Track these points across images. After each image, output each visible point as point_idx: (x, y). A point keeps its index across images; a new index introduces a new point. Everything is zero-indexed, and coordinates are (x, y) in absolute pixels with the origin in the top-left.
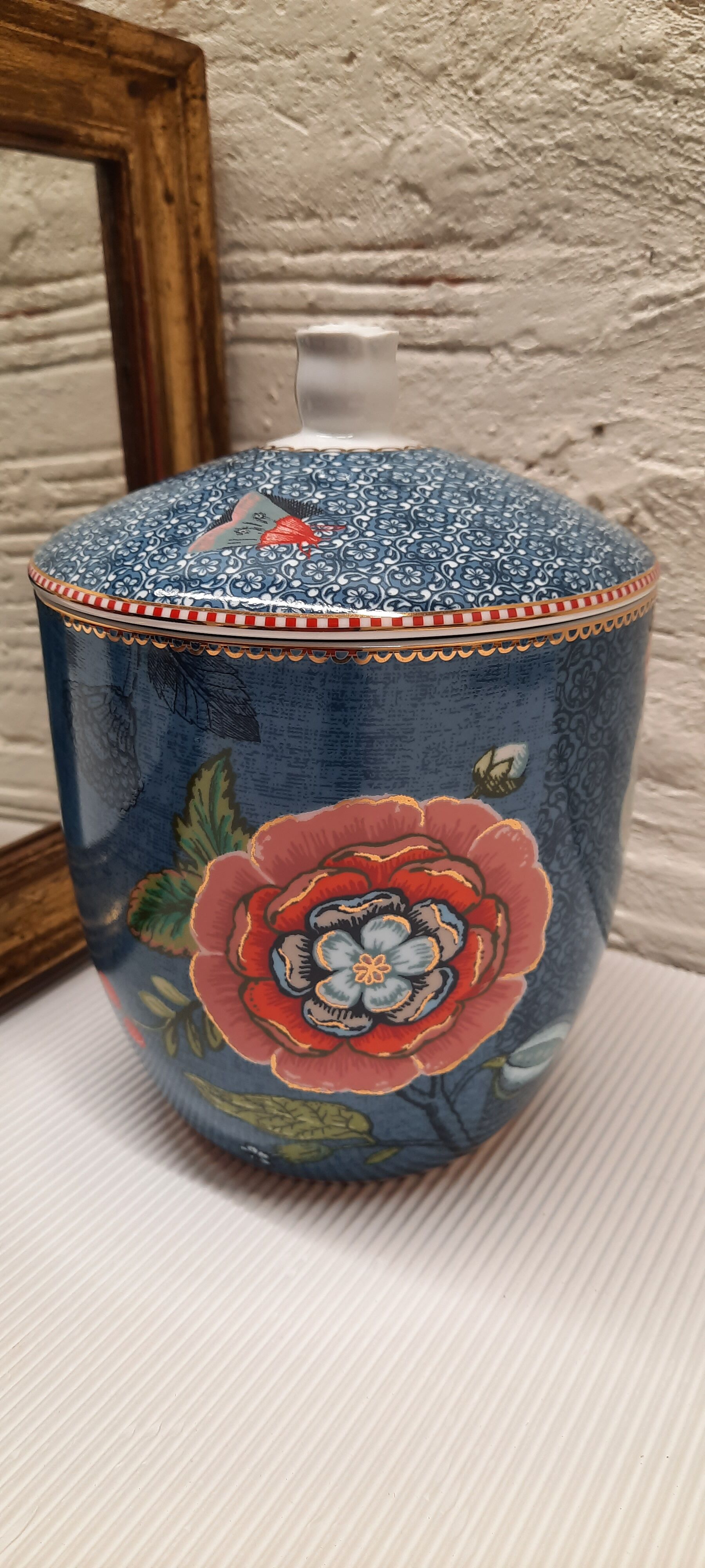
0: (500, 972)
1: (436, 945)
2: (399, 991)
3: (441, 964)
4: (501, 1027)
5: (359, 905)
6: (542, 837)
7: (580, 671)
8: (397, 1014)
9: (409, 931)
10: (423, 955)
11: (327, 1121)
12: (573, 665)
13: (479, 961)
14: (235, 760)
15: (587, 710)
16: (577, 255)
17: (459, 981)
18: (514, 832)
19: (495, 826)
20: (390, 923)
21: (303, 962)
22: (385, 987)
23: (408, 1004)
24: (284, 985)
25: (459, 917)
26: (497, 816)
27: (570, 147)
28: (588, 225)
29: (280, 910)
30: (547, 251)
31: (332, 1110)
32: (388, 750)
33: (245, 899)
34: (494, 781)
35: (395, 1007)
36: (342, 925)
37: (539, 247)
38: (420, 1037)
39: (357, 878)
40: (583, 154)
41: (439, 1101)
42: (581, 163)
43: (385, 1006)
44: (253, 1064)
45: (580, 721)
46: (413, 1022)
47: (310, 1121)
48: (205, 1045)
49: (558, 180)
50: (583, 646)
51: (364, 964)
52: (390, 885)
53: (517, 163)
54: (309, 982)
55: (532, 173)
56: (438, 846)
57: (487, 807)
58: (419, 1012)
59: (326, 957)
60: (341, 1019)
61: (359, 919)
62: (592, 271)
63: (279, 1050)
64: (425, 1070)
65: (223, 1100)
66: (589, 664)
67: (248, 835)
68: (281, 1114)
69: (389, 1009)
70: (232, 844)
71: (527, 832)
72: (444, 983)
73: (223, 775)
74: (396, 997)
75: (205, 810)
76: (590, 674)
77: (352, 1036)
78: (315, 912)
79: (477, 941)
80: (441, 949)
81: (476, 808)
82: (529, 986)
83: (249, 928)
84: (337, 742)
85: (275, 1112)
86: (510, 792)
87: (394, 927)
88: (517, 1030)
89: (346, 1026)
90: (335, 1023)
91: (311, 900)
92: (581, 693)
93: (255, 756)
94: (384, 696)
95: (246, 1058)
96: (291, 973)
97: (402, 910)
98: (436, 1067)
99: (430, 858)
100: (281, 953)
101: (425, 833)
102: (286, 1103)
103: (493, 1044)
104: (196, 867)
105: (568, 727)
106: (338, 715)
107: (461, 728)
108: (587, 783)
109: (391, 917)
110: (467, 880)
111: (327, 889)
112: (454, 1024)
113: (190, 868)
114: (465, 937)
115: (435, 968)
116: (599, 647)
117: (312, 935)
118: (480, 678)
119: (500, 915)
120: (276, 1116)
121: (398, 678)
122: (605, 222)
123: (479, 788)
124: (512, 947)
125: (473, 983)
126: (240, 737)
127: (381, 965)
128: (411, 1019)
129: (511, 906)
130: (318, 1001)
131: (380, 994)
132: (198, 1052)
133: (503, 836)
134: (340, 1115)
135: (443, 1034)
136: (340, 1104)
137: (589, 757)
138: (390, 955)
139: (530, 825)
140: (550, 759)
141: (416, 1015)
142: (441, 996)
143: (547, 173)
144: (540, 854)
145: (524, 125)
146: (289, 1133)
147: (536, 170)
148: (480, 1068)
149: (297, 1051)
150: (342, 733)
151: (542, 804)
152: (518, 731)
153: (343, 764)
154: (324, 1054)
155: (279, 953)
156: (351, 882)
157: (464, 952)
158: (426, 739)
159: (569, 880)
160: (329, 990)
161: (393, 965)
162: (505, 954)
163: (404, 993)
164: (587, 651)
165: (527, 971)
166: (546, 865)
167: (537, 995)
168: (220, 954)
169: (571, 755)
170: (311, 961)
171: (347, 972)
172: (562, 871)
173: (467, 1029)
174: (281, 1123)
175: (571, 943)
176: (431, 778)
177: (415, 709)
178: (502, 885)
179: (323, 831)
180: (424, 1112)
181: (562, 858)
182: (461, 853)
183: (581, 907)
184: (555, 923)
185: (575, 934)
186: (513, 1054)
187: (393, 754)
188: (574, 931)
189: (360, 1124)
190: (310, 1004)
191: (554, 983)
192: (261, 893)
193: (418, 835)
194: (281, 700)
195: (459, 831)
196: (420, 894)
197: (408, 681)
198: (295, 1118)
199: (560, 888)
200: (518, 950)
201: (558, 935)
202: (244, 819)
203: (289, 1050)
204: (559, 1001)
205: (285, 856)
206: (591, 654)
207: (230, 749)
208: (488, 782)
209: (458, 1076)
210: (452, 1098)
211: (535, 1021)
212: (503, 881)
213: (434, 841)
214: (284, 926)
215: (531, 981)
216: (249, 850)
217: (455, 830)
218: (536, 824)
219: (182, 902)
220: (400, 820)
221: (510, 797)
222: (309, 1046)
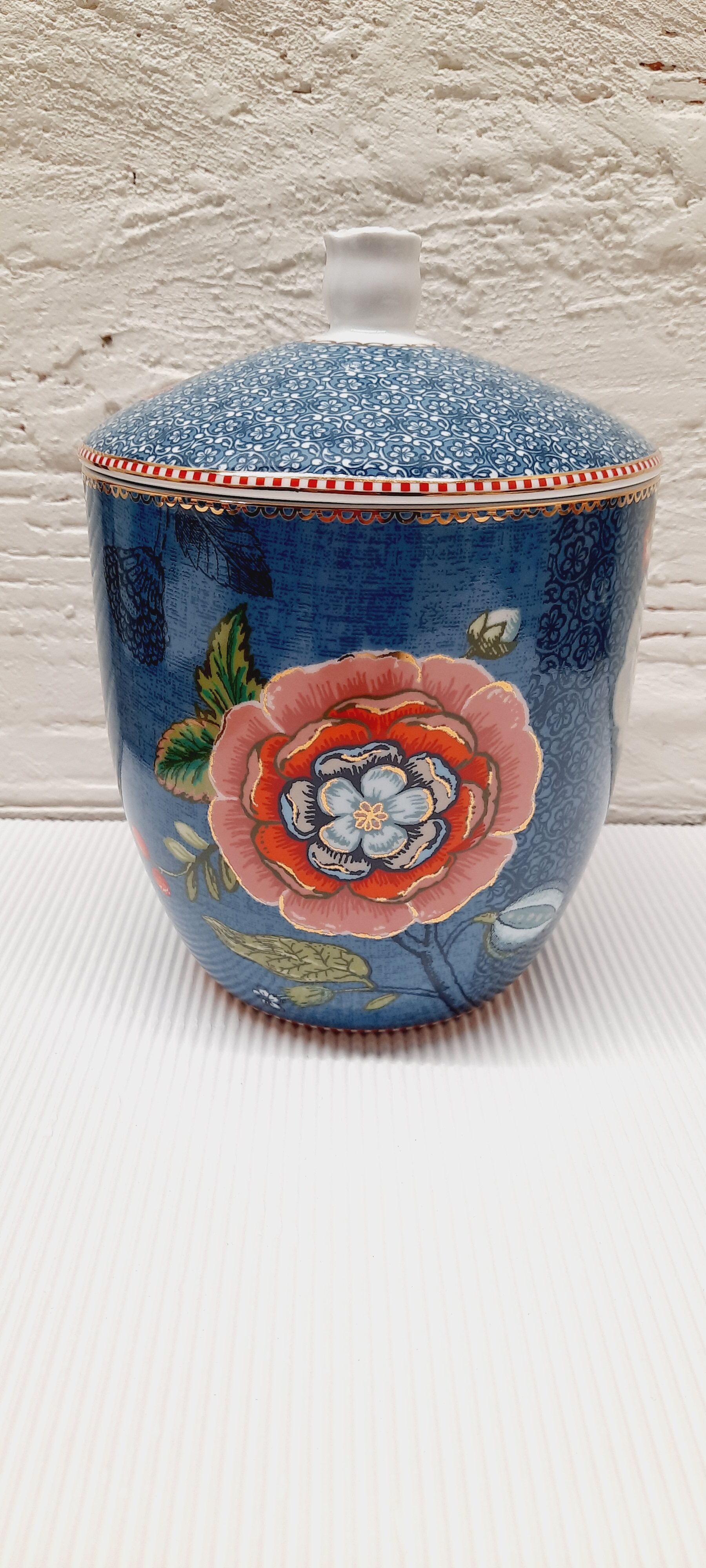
0: (491, 829)
1: (430, 796)
2: (395, 838)
3: (434, 815)
4: (491, 883)
5: (360, 755)
6: (533, 702)
7: (573, 545)
8: (393, 861)
9: (406, 783)
10: (418, 806)
11: (330, 963)
12: (565, 538)
13: (470, 816)
14: (250, 615)
15: (580, 584)
17: (452, 834)
18: (505, 694)
19: (487, 686)
20: (387, 773)
21: (308, 807)
22: (383, 834)
23: (405, 852)
24: (291, 828)
25: (452, 772)
26: (490, 678)
29: (288, 757)
31: (335, 952)
32: (389, 607)
33: (257, 746)
34: (487, 644)
35: (391, 854)
36: (343, 773)
38: (414, 884)
39: (358, 728)
41: (433, 951)
43: (383, 852)
44: (263, 906)
45: (572, 593)
46: (408, 869)
47: (317, 964)
48: (221, 887)
50: (576, 521)
51: (363, 811)
52: (388, 736)
54: (313, 827)
56: (433, 702)
57: (481, 668)
58: (413, 860)
59: (329, 803)
60: (342, 862)
61: (359, 767)
63: (287, 891)
64: (419, 917)
65: (237, 942)
66: (582, 539)
67: (260, 685)
68: (288, 955)
69: (386, 855)
70: (247, 694)
71: (518, 695)
72: (437, 835)
73: (240, 628)
74: (392, 844)
75: (223, 662)
76: (583, 549)
77: (352, 880)
78: (320, 760)
79: (469, 796)
80: (435, 801)
81: (470, 667)
82: (519, 845)
83: (261, 774)
84: (341, 598)
85: (283, 953)
86: (502, 655)
87: (391, 776)
88: (508, 888)
89: (347, 870)
90: (337, 867)
91: (317, 748)
92: (573, 566)
93: (269, 611)
94: (386, 555)
95: (257, 900)
96: (297, 817)
97: (399, 762)
98: (430, 916)
99: (426, 712)
100: (289, 798)
101: (420, 688)
102: (293, 944)
103: (484, 898)
104: (215, 716)
105: (560, 598)
106: (343, 572)
107: (456, 590)
108: (578, 655)
109: (389, 768)
110: (460, 737)
111: (331, 739)
112: (447, 875)
113: (210, 717)
114: (458, 790)
115: (429, 819)
116: (591, 524)
117: (317, 781)
118: (475, 543)
119: (491, 773)
120: (285, 957)
121: (399, 539)
123: (472, 649)
124: (502, 806)
125: (465, 836)
126: (254, 594)
127: (379, 813)
128: (406, 867)
129: (502, 765)
130: (321, 845)
131: (378, 840)
132: (215, 895)
133: (494, 696)
134: (341, 958)
135: (436, 884)
136: (341, 946)
137: (580, 629)
138: (387, 803)
139: (522, 688)
140: (541, 628)
141: (411, 863)
142: (435, 846)
144: (531, 717)
146: (295, 974)
148: (471, 921)
149: (303, 892)
150: (346, 589)
151: (533, 670)
152: (511, 596)
153: (347, 620)
154: (327, 896)
155: (287, 798)
156: (353, 733)
157: (457, 806)
158: (423, 599)
159: (559, 747)
160: (332, 835)
161: (390, 813)
162: (496, 812)
163: (400, 841)
164: (579, 526)
165: (517, 831)
166: (536, 730)
167: (527, 856)
168: (235, 799)
169: (563, 624)
170: (315, 806)
171: (348, 818)
172: (553, 738)
173: (459, 881)
174: (289, 965)
175: (562, 810)
176: (429, 636)
177: (414, 569)
178: (493, 744)
179: (328, 682)
180: (419, 960)
181: (553, 725)
182: (455, 711)
183: (572, 776)
184: (546, 787)
185: (565, 802)
186: (503, 912)
187: (394, 612)
188: (565, 798)
189: (360, 968)
190: (314, 848)
191: (545, 847)
192: (272, 741)
193: (415, 691)
194: (292, 557)
195: (453, 688)
196: (416, 747)
197: (408, 542)
198: (300, 960)
199: (550, 753)
200: (508, 809)
201: (549, 801)
202: (257, 670)
203: (296, 892)
204: (549, 865)
205: (293, 706)
206: (583, 529)
207: (246, 604)
208: (482, 644)
209: (450, 927)
210: (445, 949)
211: (526, 882)
212: (493, 741)
213: (430, 696)
214: (292, 772)
215: (521, 842)
216: (262, 700)
217: (450, 687)
218: (527, 689)
219: (202, 749)
220: (398, 676)
221: (502, 660)
222: (313, 888)
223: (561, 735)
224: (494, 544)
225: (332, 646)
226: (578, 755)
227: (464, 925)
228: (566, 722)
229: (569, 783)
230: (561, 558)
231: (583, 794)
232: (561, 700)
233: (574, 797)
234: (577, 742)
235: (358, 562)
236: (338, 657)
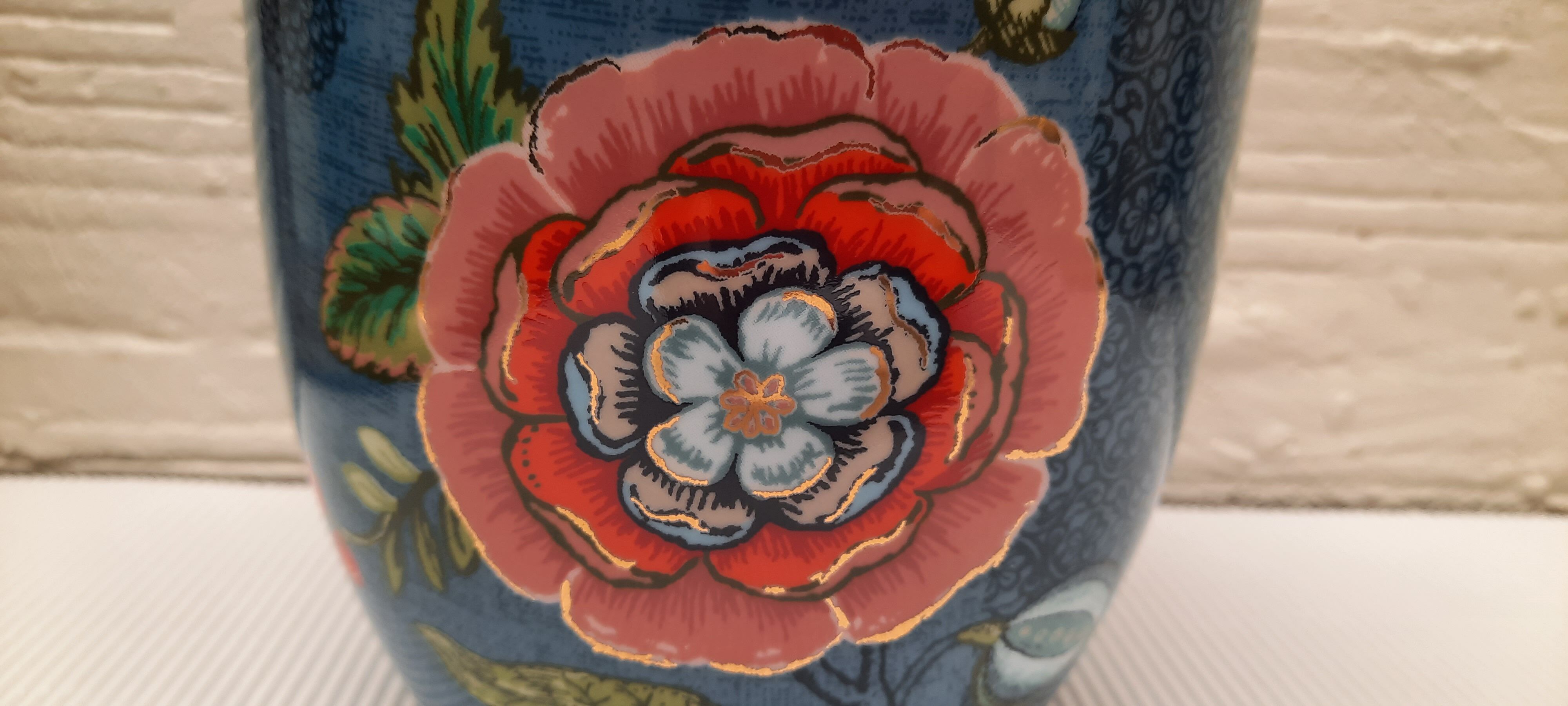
0: (1004, 444)
1: (883, 364)
2: (809, 455)
3: (891, 408)
4: (997, 560)
5: (738, 264)
6: (1097, 173)
8: (803, 506)
9: (834, 331)
10: (857, 383)
13: (965, 412)
17: (925, 450)
19: (1012, 126)
20: (797, 308)
21: (623, 383)
22: (781, 444)
23: (826, 487)
24: (586, 431)
25: (933, 311)
26: (1018, 107)
29: (582, 269)
33: (517, 246)
34: (1015, 26)
35: (799, 491)
36: (701, 306)
38: (844, 559)
39: (736, 203)
43: (780, 486)
44: (529, 603)
46: (832, 525)
48: (447, 567)
52: (801, 224)
54: (632, 428)
56: (899, 150)
57: (1000, 82)
58: (845, 506)
59: (668, 373)
60: (694, 508)
61: (736, 293)
63: (576, 573)
64: (851, 629)
65: (483, 679)
67: (524, 106)
69: (787, 493)
70: (495, 131)
71: (1072, 154)
72: (897, 451)
74: (802, 469)
75: (447, 61)
77: (715, 548)
78: (651, 275)
79: (963, 368)
80: (894, 375)
81: (978, 77)
82: (1052, 484)
83: (523, 310)
85: (571, 703)
86: (1044, 58)
88: (1026, 573)
89: (703, 525)
90: (682, 518)
91: (643, 247)
95: (517, 590)
96: (600, 407)
98: (872, 628)
99: (885, 170)
100: (582, 363)
101: (873, 115)
102: (589, 685)
103: (980, 593)
104: (429, 185)
109: (800, 295)
110: (952, 234)
111: (675, 227)
112: (911, 540)
113: (420, 188)
114: (944, 353)
115: (882, 414)
117: (643, 324)
119: (1010, 321)
123: (984, 32)
124: (1028, 396)
125: (951, 456)
127: (776, 397)
128: (829, 520)
129: (1032, 306)
130: (651, 469)
131: (772, 459)
132: (435, 580)
133: (1024, 148)
135: (888, 559)
136: (689, 690)
138: (793, 375)
139: (1077, 141)
140: (1119, 13)
141: (840, 512)
142: (891, 475)
144: (1092, 208)
148: (954, 641)
149: (609, 574)
151: (1100, 104)
154: (660, 582)
155: (577, 362)
157: (938, 389)
159: (1135, 283)
160: (673, 446)
161: (799, 399)
162: (1015, 408)
163: (818, 461)
165: (1052, 453)
166: (1100, 238)
167: (1064, 508)
168: (470, 367)
169: (1159, 16)
170: (639, 380)
171: (709, 408)
172: (1128, 260)
173: (933, 553)
178: (1017, 257)
179: (671, 95)
181: (1129, 231)
182: (943, 173)
184: (1107, 366)
186: (1013, 623)
188: (1135, 395)
190: (634, 475)
191: (1095, 492)
192: (547, 234)
193: (862, 119)
195: (942, 121)
196: (859, 250)
199: (1121, 294)
200: (1039, 403)
201: (1109, 395)
202: (518, 72)
203: (593, 572)
205: (593, 149)
208: (1005, 25)
209: (912, 654)
210: (899, 697)
211: (1057, 562)
212: (1018, 248)
213: (892, 136)
214: (589, 304)
215: (1056, 477)
216: (526, 140)
217: (935, 119)
218: (1089, 143)
219: (404, 263)
220: (826, 82)
221: (1044, 69)
222: (631, 564)
223: (1140, 258)
225: (679, 8)
228: (1150, 231)
232: (1145, 182)
236: (692, 34)
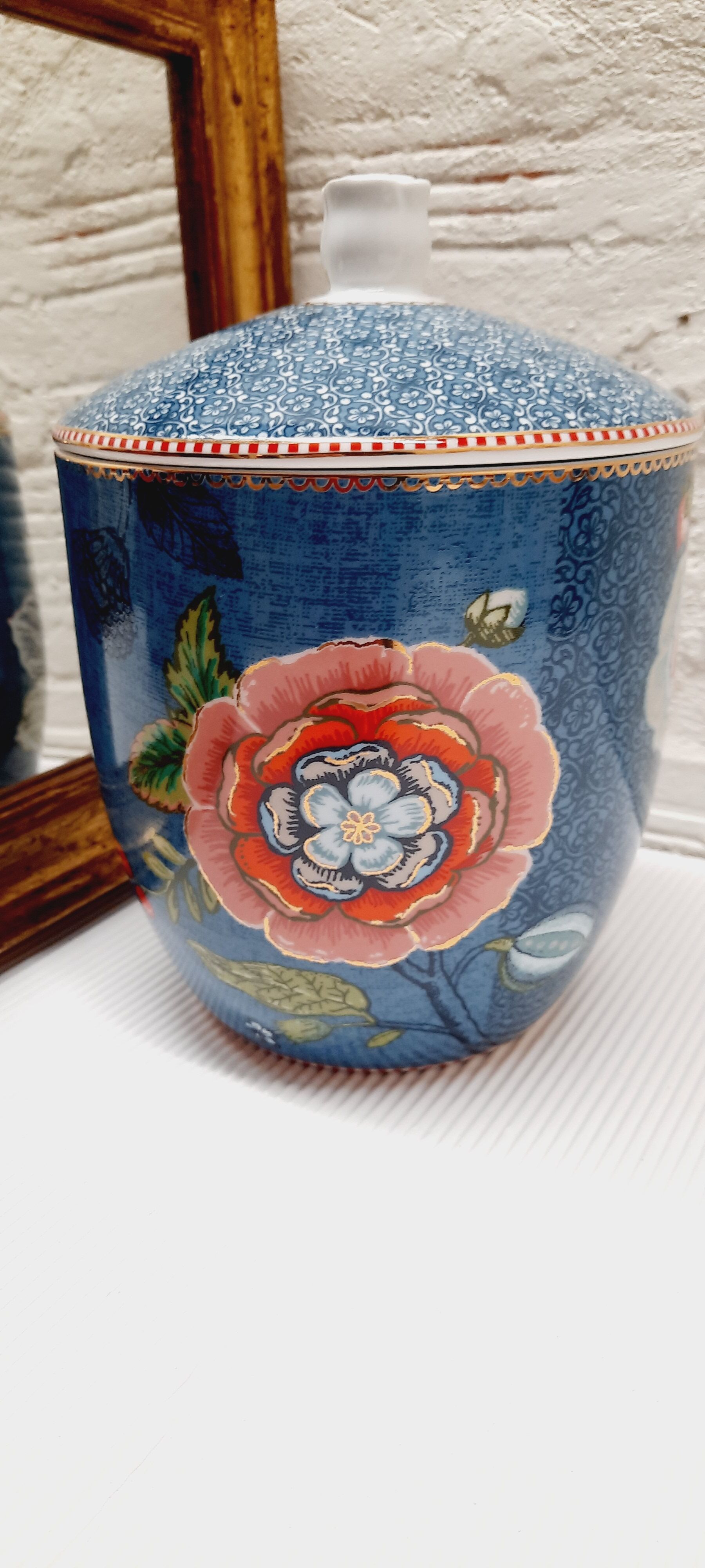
0: (499, 843)
1: (427, 805)
2: (390, 853)
3: (433, 827)
4: (504, 905)
5: (346, 757)
6: (545, 697)
7: (588, 516)
8: (388, 879)
9: (399, 789)
10: (414, 816)
11: (324, 994)
12: (578, 508)
13: (475, 828)
14: (219, 599)
15: (598, 562)
16: (663, 139)
17: (454, 848)
18: (512, 688)
19: (491, 679)
20: (377, 778)
21: (290, 817)
22: (375, 848)
23: (401, 869)
24: (273, 841)
25: (453, 777)
26: (493, 668)
27: (656, 29)
28: (675, 109)
29: (267, 760)
30: (631, 138)
31: (327, 982)
32: (373, 588)
33: (232, 748)
34: (488, 629)
35: (385, 871)
36: (328, 779)
37: (622, 134)
38: (414, 906)
39: (343, 727)
40: (670, 35)
41: (439, 981)
42: (667, 45)
43: (375, 869)
44: (247, 929)
45: (589, 573)
46: (405, 888)
47: (309, 995)
48: (202, 907)
49: (643, 63)
50: (590, 489)
51: (352, 822)
52: (377, 736)
53: (600, 48)
54: (297, 840)
55: (616, 58)
56: (427, 697)
57: (482, 658)
58: (411, 878)
59: (313, 812)
60: (331, 880)
61: (346, 772)
62: (678, 155)
63: (271, 913)
64: (421, 943)
65: (224, 969)
66: (599, 510)
67: (233, 680)
68: (278, 984)
69: (380, 872)
70: (219, 690)
71: (527, 689)
72: (438, 849)
73: (208, 615)
74: (386, 860)
75: (193, 655)
77: (343, 900)
78: (301, 763)
79: (473, 805)
80: (434, 810)
81: (469, 657)
82: (535, 862)
83: (237, 780)
84: (319, 578)
85: (272, 983)
86: (507, 643)
87: (382, 782)
88: (524, 911)
89: (336, 889)
90: (325, 885)
91: (297, 750)
92: (588, 541)
93: (239, 594)
94: (367, 528)
95: (241, 922)
96: (279, 829)
97: (390, 765)
98: (433, 942)
99: (420, 708)
100: (269, 807)
101: (412, 681)
102: (282, 972)
103: (496, 922)
104: (186, 716)
106: (319, 548)
107: (450, 567)
108: (599, 644)
109: (379, 772)
110: (461, 737)
111: (312, 739)
112: (451, 895)
113: (181, 717)
114: (460, 798)
115: (428, 830)
116: (610, 492)
117: (299, 788)
118: (470, 513)
119: (498, 779)
120: (274, 987)
121: (382, 509)
122: (692, 104)
123: (471, 635)
124: (513, 817)
125: (470, 851)
126: (222, 574)
127: (369, 824)
128: (403, 886)
129: (511, 770)
130: (307, 860)
131: (370, 855)
132: (196, 915)
133: (499, 690)
134: (335, 988)
135: (438, 905)
136: (335, 975)
137: (600, 615)
138: (379, 812)
139: (532, 681)
140: (553, 612)
141: (409, 882)
142: (436, 862)
143: (631, 57)
144: (544, 715)
145: (607, 9)
146: (287, 1007)
147: (619, 55)
148: (483, 949)
149: (289, 914)
150: (324, 568)
151: (545, 660)
152: (515, 575)
153: (326, 603)
154: (315, 918)
155: (266, 806)
156: (337, 732)
157: (459, 816)
158: (412, 578)
159: (579, 750)
160: (318, 849)
161: (383, 824)
162: (506, 824)
163: (394, 856)
164: (595, 494)
165: (532, 846)
166: (551, 730)
167: (545, 874)
168: (211, 808)
169: (579, 608)
170: (298, 816)
171: (335, 830)
172: (571, 739)
173: (465, 902)
174: (279, 995)
175: (586, 822)
176: (419, 621)
177: (400, 544)
178: (500, 745)
179: (307, 675)
180: (424, 992)
181: (570, 724)
182: (453, 706)
183: (596, 783)
184: (564, 796)
185: (589, 813)
186: (520, 938)
187: (378, 593)
188: (588, 809)
189: (357, 1000)
190: (298, 863)
191: (566, 865)
192: (248, 742)
193: (406, 684)
194: (262, 532)
195: (450, 681)
196: (409, 749)
197: (392, 513)
198: (291, 989)
199: (568, 757)
200: (520, 821)
201: (568, 811)
202: (230, 663)
203: (281, 913)
204: (573, 885)
205: (269, 702)
206: (600, 498)
207: (214, 587)
208: (482, 630)
209: (459, 955)
210: (454, 980)
211: (545, 904)
212: (500, 741)
213: (423, 690)
214: (271, 778)
215: (537, 858)
216: (235, 697)
217: (447, 680)
218: (538, 682)
219: (174, 753)
220: (386, 667)
221: (507, 649)
222: (300, 909)
223: (580, 737)
224: (493, 513)
225: (310, 633)
226: (602, 760)
227: (474, 953)
228: (586, 721)
229: (593, 792)
230: (574, 531)
231: (611, 805)
232: (579, 696)
233: (601, 807)
234: (601, 744)
235: (336, 537)
236: (317, 646)
